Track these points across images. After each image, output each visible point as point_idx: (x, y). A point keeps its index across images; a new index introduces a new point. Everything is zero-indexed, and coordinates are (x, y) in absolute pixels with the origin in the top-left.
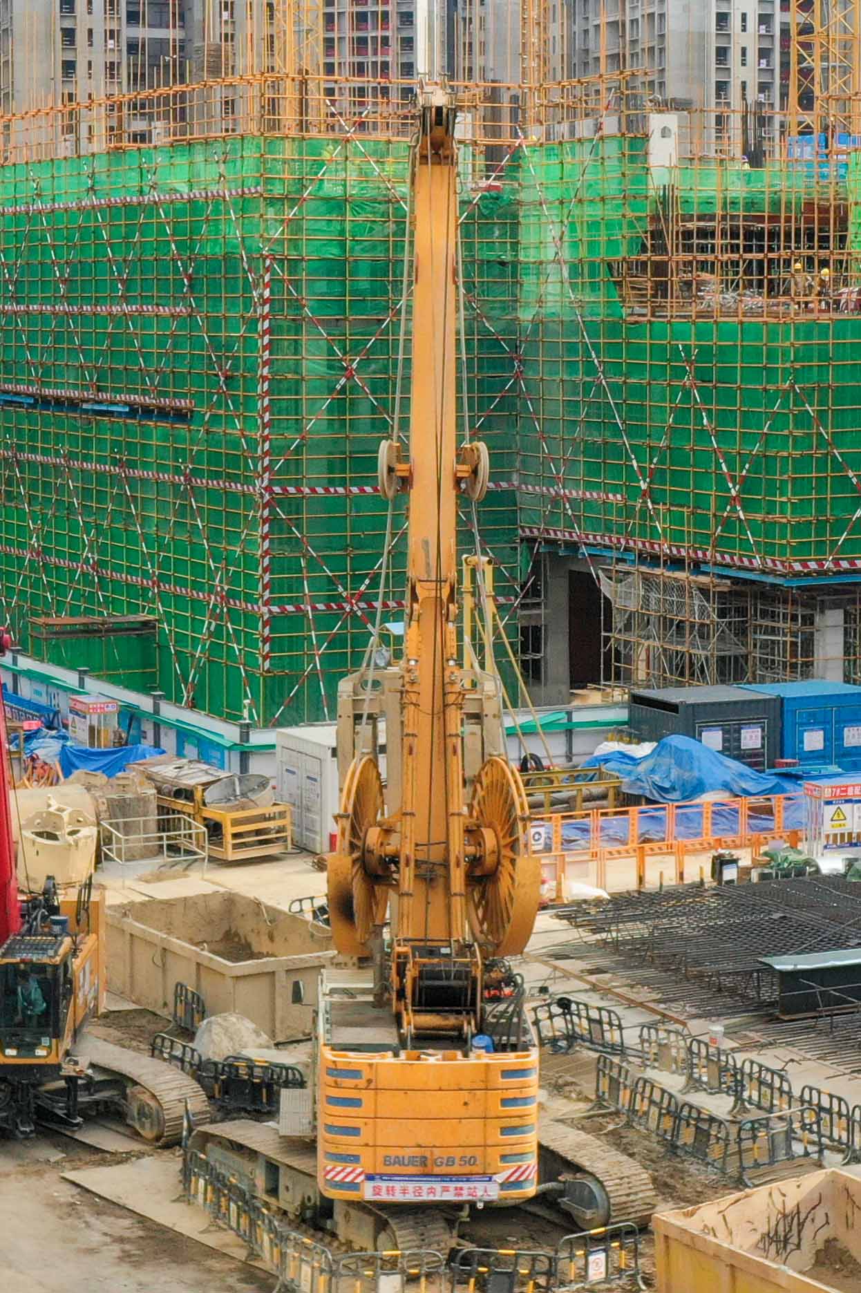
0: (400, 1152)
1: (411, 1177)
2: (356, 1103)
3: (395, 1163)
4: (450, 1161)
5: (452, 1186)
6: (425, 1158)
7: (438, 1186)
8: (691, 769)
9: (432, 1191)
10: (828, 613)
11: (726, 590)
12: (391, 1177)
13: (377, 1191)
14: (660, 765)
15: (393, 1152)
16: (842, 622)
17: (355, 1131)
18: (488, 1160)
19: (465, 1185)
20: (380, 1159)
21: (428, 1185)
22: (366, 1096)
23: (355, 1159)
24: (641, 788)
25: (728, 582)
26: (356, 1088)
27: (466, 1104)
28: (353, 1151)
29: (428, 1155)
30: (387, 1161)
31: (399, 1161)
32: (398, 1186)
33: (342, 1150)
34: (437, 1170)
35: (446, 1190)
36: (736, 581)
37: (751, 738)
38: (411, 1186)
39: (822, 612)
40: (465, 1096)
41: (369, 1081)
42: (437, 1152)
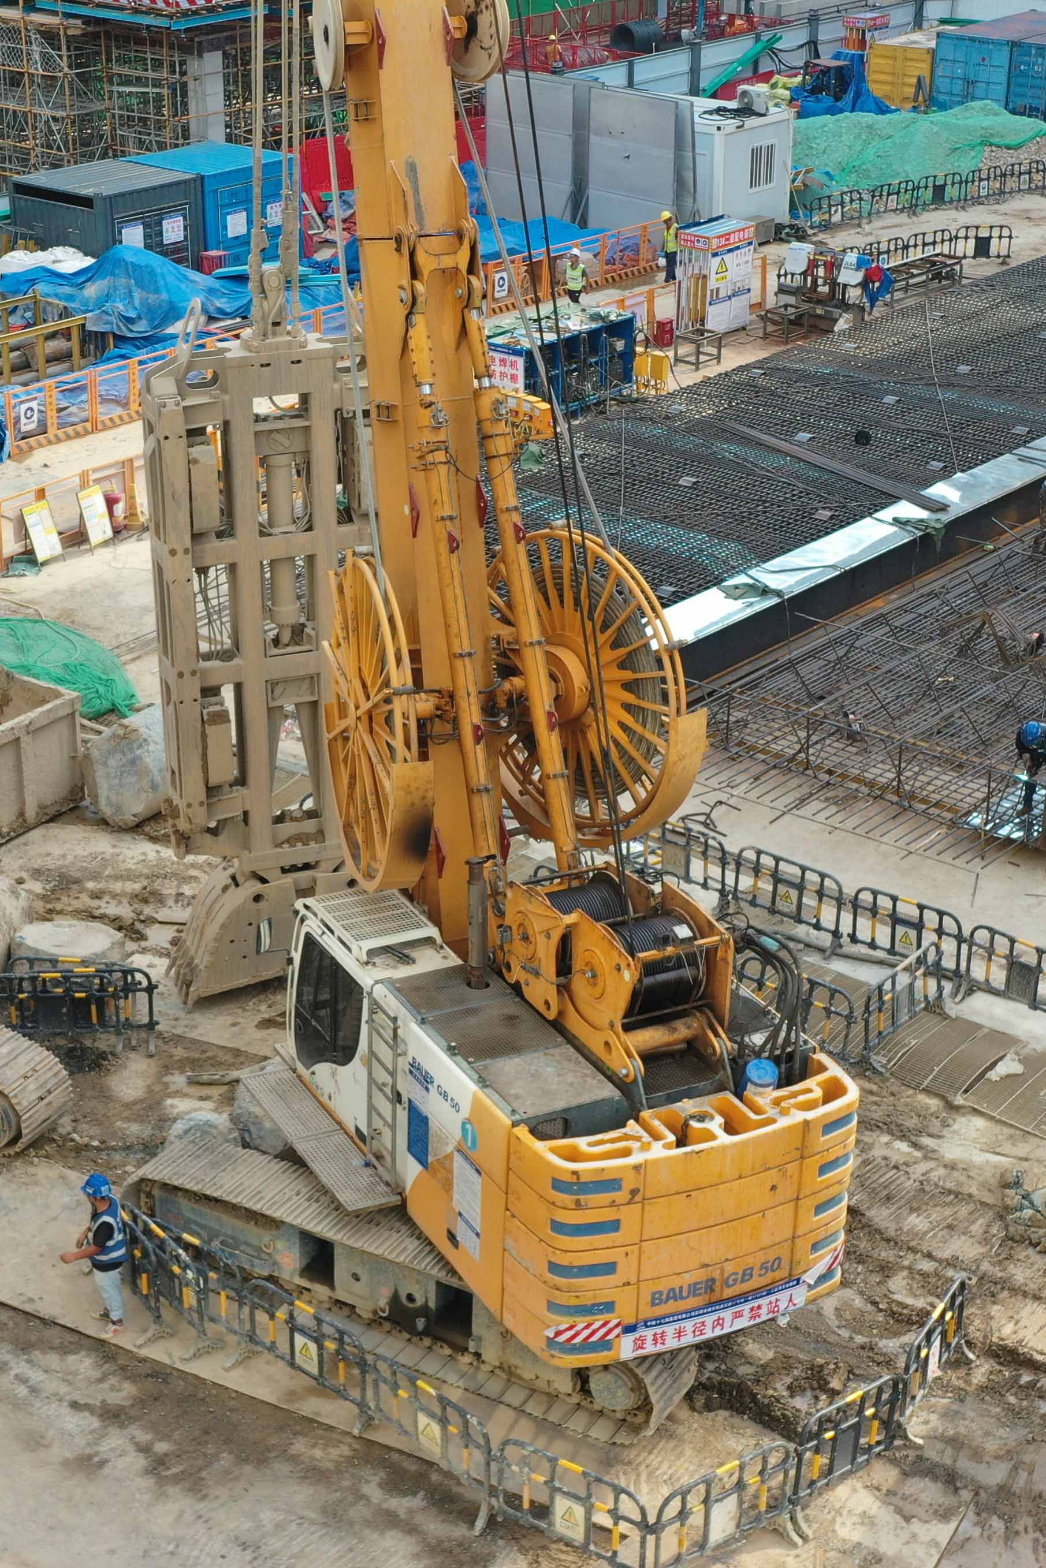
0: (675, 1282)
1: (689, 1314)
2: (614, 1226)
3: (668, 1298)
4: (747, 1274)
5: (746, 1308)
6: (713, 1280)
7: (727, 1314)
8: (157, 291)
9: (720, 1322)
10: (207, 56)
11: (78, 32)
12: (660, 1320)
13: (640, 1344)
14: (115, 289)
15: (664, 1286)
16: (221, 69)
17: (610, 1268)
18: (796, 1258)
19: (764, 1302)
20: (646, 1297)
21: (714, 1317)
22: (629, 1216)
23: (609, 1307)
24: (108, 323)
25: (79, 22)
26: (613, 1204)
27: (774, 1188)
28: (604, 1297)
29: (717, 1275)
30: (656, 1299)
31: (674, 1295)
32: (670, 1330)
33: (587, 1299)
34: (728, 1293)
35: (738, 1315)
36: (88, 20)
37: (174, 230)
38: (688, 1325)
39: (200, 56)
40: (772, 1177)
41: (634, 1192)
42: (729, 1268)
